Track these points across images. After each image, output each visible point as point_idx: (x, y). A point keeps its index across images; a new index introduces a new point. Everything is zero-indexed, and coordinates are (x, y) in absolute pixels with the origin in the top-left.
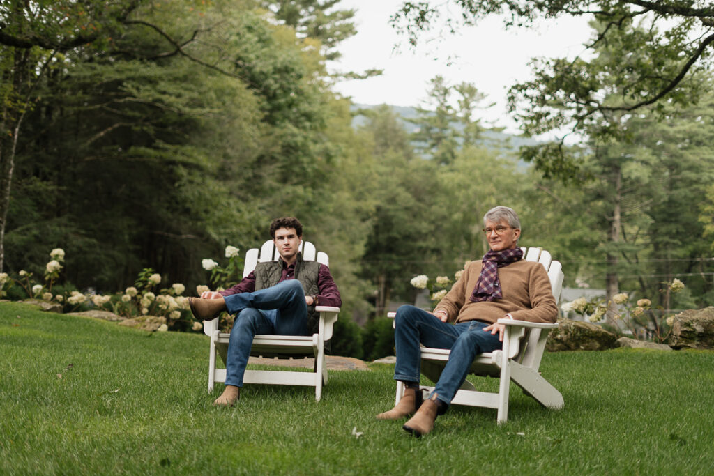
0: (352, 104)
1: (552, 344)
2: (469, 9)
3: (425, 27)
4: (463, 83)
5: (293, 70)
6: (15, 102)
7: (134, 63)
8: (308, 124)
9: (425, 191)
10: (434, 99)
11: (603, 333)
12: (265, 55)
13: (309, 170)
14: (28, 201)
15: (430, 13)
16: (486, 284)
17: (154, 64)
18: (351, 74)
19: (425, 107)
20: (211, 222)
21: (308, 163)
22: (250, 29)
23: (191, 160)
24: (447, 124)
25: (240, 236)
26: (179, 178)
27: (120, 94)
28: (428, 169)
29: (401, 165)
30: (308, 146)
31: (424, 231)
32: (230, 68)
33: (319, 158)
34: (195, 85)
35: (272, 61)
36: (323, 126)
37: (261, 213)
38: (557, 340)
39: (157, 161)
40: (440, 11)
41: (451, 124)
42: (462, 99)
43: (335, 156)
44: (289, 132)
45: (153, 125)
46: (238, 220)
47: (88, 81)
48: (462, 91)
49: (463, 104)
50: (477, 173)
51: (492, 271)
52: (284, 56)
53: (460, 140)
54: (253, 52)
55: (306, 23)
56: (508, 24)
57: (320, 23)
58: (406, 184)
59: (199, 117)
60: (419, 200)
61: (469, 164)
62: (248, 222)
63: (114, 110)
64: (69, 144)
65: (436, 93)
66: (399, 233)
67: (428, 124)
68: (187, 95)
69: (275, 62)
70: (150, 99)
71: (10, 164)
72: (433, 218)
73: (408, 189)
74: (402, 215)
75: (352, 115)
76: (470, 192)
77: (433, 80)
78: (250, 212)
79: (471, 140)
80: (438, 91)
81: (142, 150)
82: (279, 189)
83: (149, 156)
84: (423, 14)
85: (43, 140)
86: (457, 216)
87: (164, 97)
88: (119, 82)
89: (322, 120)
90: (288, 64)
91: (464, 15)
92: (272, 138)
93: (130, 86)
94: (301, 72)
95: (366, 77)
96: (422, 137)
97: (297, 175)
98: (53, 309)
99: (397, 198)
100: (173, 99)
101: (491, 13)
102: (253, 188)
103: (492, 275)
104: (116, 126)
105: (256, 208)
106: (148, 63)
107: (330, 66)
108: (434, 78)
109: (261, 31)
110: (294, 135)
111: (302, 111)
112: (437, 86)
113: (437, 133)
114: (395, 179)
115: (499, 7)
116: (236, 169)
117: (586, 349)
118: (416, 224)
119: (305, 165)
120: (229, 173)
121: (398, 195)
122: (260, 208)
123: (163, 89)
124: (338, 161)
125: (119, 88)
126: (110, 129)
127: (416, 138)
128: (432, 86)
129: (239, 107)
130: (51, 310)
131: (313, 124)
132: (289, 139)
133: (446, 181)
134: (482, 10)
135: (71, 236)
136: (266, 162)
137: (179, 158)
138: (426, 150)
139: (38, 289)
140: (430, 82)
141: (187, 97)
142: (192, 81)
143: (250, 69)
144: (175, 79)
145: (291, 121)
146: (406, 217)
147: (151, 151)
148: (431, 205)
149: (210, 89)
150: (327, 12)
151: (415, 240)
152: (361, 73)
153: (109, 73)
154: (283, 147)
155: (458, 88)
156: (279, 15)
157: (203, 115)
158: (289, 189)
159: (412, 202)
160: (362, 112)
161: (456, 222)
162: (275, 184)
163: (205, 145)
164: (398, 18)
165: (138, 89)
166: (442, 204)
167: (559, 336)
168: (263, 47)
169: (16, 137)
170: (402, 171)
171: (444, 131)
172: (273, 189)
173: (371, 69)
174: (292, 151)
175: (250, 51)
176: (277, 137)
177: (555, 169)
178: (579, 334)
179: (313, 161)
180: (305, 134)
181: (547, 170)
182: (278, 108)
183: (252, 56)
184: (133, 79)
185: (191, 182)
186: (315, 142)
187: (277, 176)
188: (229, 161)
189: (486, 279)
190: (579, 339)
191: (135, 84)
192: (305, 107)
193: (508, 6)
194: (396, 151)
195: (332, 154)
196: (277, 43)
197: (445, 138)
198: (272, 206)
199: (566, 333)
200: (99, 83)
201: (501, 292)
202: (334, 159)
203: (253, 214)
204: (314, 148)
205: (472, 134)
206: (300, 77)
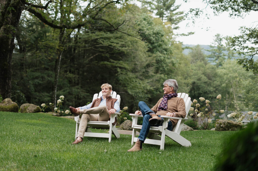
0: (182, 45)
1: (219, 128)
2: (216, 10)
3: (198, 17)
4: (227, 36)
5: (160, 33)
6: (60, 47)
7: (102, 32)
8: (165, 52)
9: (212, 76)
10: (216, 42)
11: (238, 125)
12: (150, 28)
13: (166, 69)
14: (66, 80)
15: (200, 12)
16: (163, 105)
17: (109, 33)
18: (183, 34)
19: (213, 45)
20: (129, 87)
21: (166, 67)
22: (145, 19)
23: (122, 66)
24: (221, 52)
25: (139, 93)
26: (117, 72)
27: (98, 43)
28: (213, 68)
29: (203, 67)
30: (165, 60)
31: (212, 91)
32: (136, 33)
33: (170, 65)
34: (124, 40)
35: (152, 30)
36: (171, 53)
37: (147, 84)
38: (221, 127)
39: (110, 66)
40: (203, 11)
41: (223, 51)
42: (227, 42)
43: (176, 63)
44: (158, 55)
45: (109, 54)
46: (139, 87)
47: (87, 39)
48: (227, 39)
49: (227, 44)
50: (231, 69)
51: (165, 100)
52: (157, 28)
53: (226, 57)
54: (145, 27)
55: (167, 17)
56: (231, 15)
57: (171, 16)
58: (204, 74)
59: (124, 51)
60: (210, 79)
61: (228, 66)
62: (142, 88)
63: (96, 49)
64: (80, 61)
65: (217, 40)
66: (202, 92)
67: (214, 51)
68: (120, 43)
69: (153, 31)
70: (108, 45)
71: (58, 68)
72: (215, 86)
73: (205, 75)
74: (203, 85)
75: (183, 49)
76: (228, 76)
77: (216, 36)
78: (143, 84)
79: (231, 57)
80: (218, 39)
81: (106, 62)
82: (155, 76)
83: (108, 64)
84: (197, 12)
85: (72, 60)
86: (224, 85)
87: (112, 44)
88: (97, 39)
89: (171, 51)
90: (158, 31)
91: (214, 12)
92: (152, 57)
93: (100, 40)
94: (163, 34)
95: (188, 35)
96: (212, 56)
97: (161, 71)
98: (57, 115)
99: (201, 79)
100: (115, 45)
101: (224, 11)
102: (146, 76)
103: (165, 102)
104: (97, 54)
105: (146, 82)
106: (107, 33)
107: (175, 31)
108: (216, 35)
109: (149, 20)
110: (160, 56)
111: (164, 48)
112: (217, 38)
113: (218, 55)
114: (200, 72)
115: (228, 9)
116: (139, 69)
117: (232, 130)
118: (208, 88)
119: (164, 67)
120: (137, 70)
121: (202, 77)
122: (147, 83)
123: (112, 41)
124: (177, 65)
125: (97, 41)
126: (95, 55)
127: (210, 57)
128: (216, 38)
129: (138, 47)
130: (56, 116)
131: (167, 53)
132: (159, 58)
133: (219, 72)
134: (221, 10)
135: (81, 92)
136: (149, 66)
137: (118, 65)
138: (213, 61)
139: (56, 109)
140: (215, 36)
141: (120, 44)
142: (123, 38)
143: (144, 33)
144: (116, 38)
145: (159, 52)
146: (205, 86)
147: (108, 63)
148: (214, 81)
149: (129, 41)
150: (174, 12)
151: (208, 94)
152: (187, 34)
153: (94, 36)
154: (156, 61)
155: (225, 38)
156: (157, 14)
157: (126, 50)
158: (158, 75)
159: (207, 80)
160: (187, 48)
161: (224, 87)
162: (153, 74)
163: (128, 61)
164: (188, 14)
165: (103, 41)
166: (218, 81)
167: (222, 126)
168: (149, 26)
169: (60, 59)
170: (203, 69)
171: (220, 54)
172: (153, 76)
173: (190, 32)
174: (160, 62)
175: (144, 27)
176: (154, 57)
177: (250, 67)
178: (229, 125)
179: (167, 66)
180: (164, 56)
181: (247, 68)
182: (155, 47)
183: (145, 29)
184: (102, 38)
185: (122, 74)
186: (168, 59)
187: (154, 71)
188: (136, 66)
189: (163, 103)
190: (229, 127)
191: (102, 39)
192: (164, 46)
193: (231, 8)
194: (201, 61)
195: (174, 63)
196: (154, 24)
197: (221, 56)
198: (152, 82)
199: (224, 125)
200: (91, 40)
201: (167, 107)
202: (175, 65)
203: (145, 85)
204: (168, 61)
205: (231, 55)
206: (162, 36)
